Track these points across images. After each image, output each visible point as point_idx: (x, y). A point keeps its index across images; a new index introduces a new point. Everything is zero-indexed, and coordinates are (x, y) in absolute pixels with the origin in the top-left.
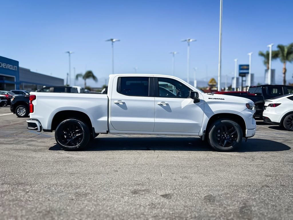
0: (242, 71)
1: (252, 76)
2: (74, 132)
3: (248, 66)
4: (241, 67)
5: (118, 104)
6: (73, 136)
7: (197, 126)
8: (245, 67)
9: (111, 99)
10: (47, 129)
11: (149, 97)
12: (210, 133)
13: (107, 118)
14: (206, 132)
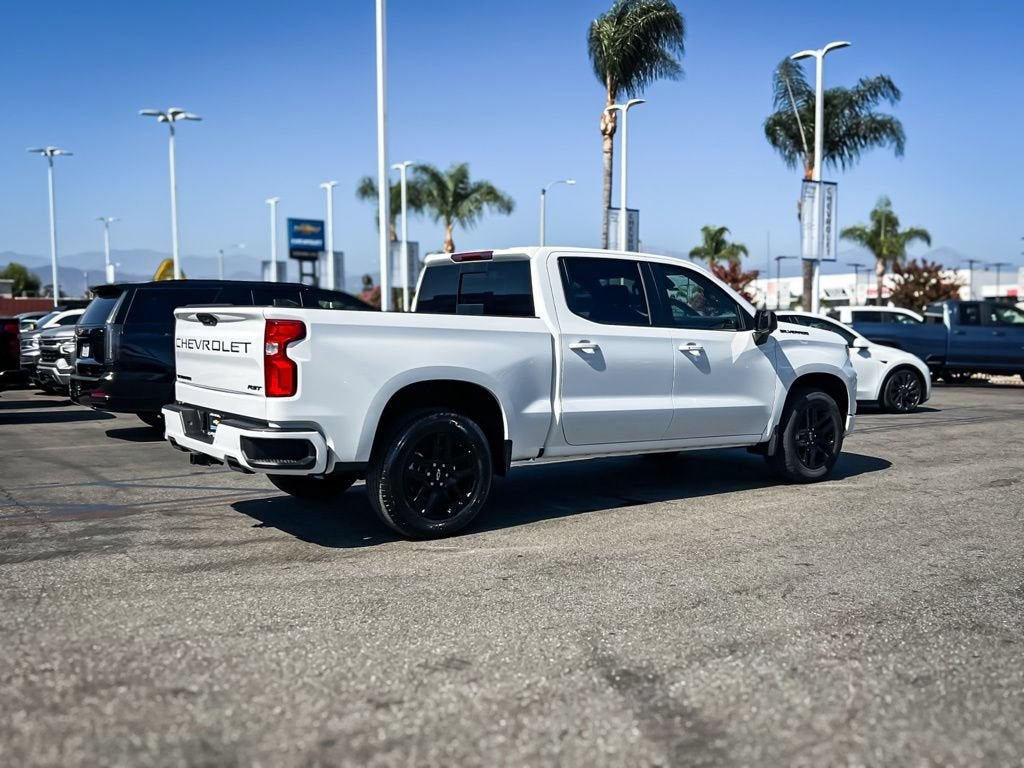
0: (298, 241)
1: (338, 258)
2: (444, 466)
3: (320, 224)
4: (296, 227)
5: (578, 351)
6: (441, 480)
7: (760, 413)
8: (309, 228)
9: (561, 336)
10: (354, 460)
11: (651, 326)
12: (786, 434)
13: (549, 401)
14: (779, 429)
